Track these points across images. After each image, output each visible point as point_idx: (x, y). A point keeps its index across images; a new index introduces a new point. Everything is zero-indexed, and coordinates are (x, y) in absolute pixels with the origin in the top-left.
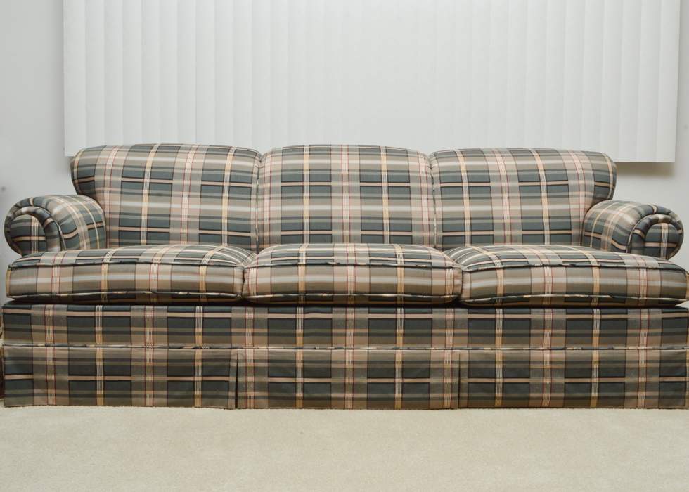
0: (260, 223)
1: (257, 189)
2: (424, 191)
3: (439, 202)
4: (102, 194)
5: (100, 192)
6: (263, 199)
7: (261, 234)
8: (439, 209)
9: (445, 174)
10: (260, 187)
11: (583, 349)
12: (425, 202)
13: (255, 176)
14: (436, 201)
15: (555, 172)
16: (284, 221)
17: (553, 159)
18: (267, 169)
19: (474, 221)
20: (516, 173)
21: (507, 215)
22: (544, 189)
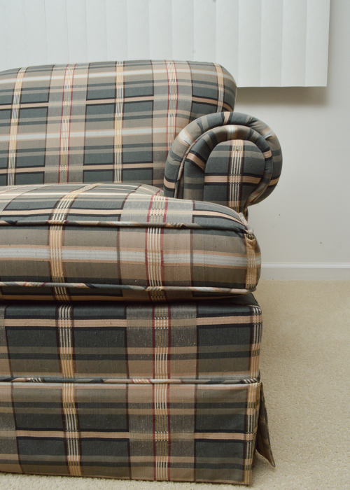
11: (44, 381)
15: (138, 85)
17: (139, 69)
19: (20, 155)
20: (85, 89)
21: (65, 144)
22: (119, 108)
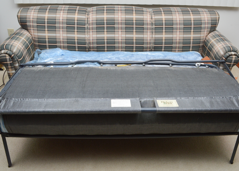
0: (89, 41)
1: (87, 28)
2: (149, 29)
3: (154, 33)
4: (30, 30)
5: (29, 29)
6: (90, 32)
7: (90, 45)
8: (154, 36)
9: (157, 22)
10: (88, 27)
12: (149, 33)
13: (86, 22)
14: (153, 33)
15: (198, 22)
16: (98, 41)
17: (197, 16)
18: (91, 19)
19: (166, 41)
20: (183, 22)
21: (178, 38)
22: (192, 28)
